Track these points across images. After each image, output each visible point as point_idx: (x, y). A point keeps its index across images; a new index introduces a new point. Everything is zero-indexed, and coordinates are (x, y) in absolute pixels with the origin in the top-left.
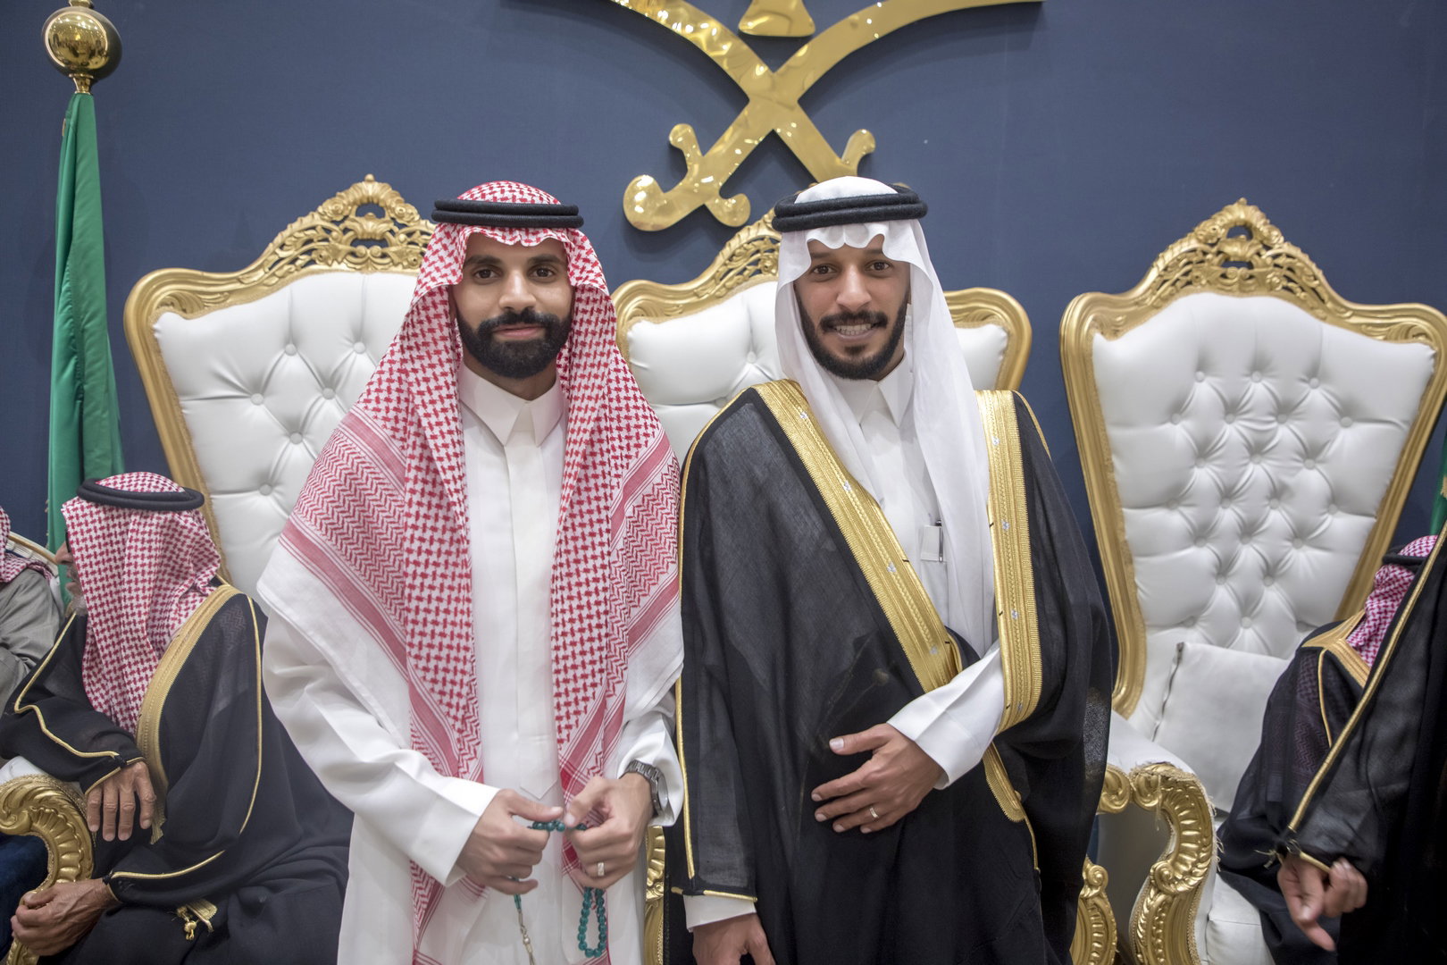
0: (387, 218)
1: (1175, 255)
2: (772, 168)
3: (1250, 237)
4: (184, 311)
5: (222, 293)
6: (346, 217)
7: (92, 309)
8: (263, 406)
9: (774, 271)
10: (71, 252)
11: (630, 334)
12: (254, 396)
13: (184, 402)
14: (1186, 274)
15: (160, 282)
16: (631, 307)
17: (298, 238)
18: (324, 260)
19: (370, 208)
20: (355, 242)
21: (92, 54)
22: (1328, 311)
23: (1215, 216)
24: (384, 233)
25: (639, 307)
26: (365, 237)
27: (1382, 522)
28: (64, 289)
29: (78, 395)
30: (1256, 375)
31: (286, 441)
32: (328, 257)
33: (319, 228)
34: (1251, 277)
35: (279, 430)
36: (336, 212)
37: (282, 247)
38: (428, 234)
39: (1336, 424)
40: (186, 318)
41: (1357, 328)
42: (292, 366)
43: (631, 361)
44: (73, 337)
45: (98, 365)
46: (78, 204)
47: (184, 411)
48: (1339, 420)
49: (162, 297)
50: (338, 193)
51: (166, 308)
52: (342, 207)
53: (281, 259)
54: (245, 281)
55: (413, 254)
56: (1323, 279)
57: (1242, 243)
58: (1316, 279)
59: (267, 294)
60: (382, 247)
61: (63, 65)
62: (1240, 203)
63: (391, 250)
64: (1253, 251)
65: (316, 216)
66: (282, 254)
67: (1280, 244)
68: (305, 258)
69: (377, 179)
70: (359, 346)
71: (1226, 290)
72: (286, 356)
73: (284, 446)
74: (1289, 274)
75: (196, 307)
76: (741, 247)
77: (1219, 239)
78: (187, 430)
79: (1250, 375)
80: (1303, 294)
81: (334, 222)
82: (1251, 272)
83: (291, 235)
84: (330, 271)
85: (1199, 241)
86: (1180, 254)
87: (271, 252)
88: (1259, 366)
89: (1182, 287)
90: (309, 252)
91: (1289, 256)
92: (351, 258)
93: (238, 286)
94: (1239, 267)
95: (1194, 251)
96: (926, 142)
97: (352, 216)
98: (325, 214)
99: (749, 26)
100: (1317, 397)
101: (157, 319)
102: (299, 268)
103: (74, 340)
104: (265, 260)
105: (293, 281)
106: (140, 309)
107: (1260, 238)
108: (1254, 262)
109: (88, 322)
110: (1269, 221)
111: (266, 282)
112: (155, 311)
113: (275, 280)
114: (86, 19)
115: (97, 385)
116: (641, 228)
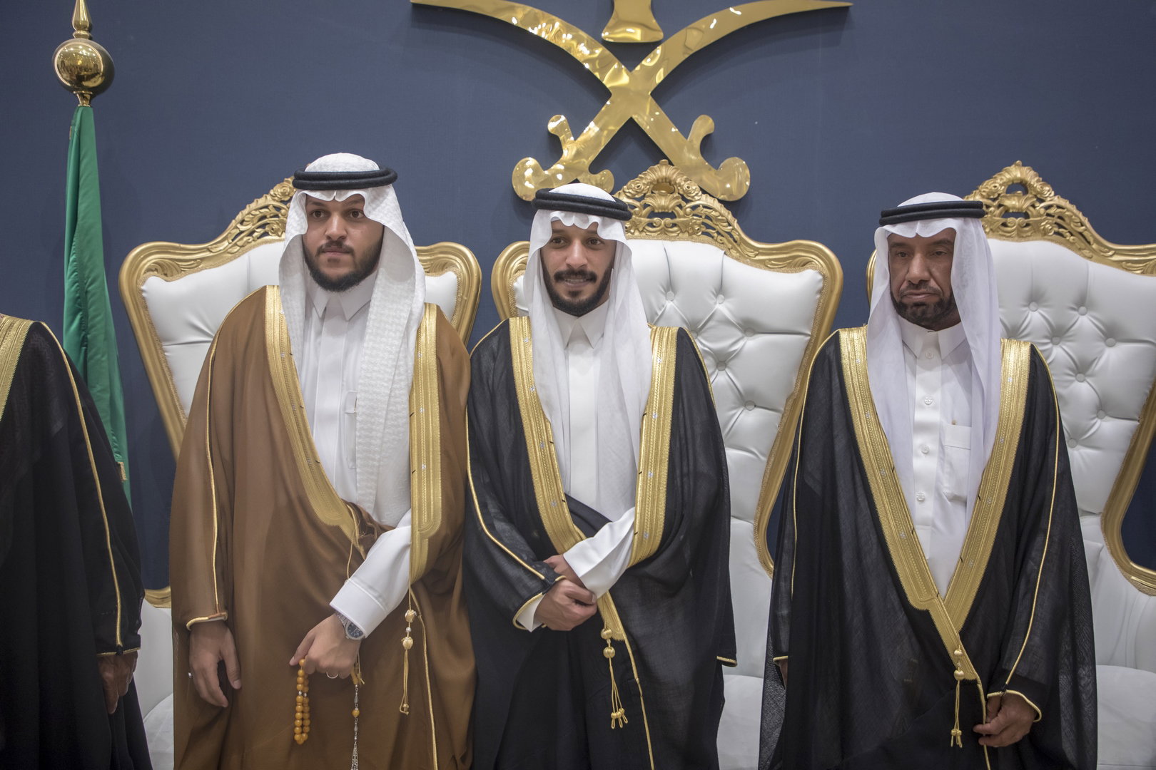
2: (632, 148)
3: (1026, 192)
4: (166, 275)
5: (195, 260)
7: (93, 275)
9: (632, 231)
10: (77, 231)
11: (515, 285)
13: (166, 346)
15: (147, 254)
16: (516, 263)
17: (255, 215)
18: (275, 232)
21: (93, 76)
22: (1094, 251)
23: (996, 176)
25: (522, 263)
27: (1145, 424)
28: (71, 259)
29: (83, 342)
30: (1033, 306)
32: (278, 230)
33: (271, 207)
34: (1027, 225)
36: (284, 194)
37: (242, 222)
39: (1102, 344)
40: (167, 281)
41: (1119, 264)
43: (517, 305)
44: (79, 298)
45: (100, 317)
46: (81, 191)
47: (166, 354)
48: (1105, 341)
49: (148, 264)
50: (286, 179)
51: (152, 273)
52: (289, 190)
53: (242, 232)
54: (213, 251)
56: (1088, 225)
57: (1018, 196)
58: (1082, 225)
59: (230, 259)
61: (69, 84)
62: (1018, 165)
64: (1028, 203)
65: (269, 197)
66: (242, 228)
67: (1052, 198)
68: (261, 231)
71: (1006, 236)
74: (1059, 221)
75: (175, 271)
77: (999, 195)
78: (169, 368)
79: (1028, 305)
80: (1072, 238)
81: (282, 202)
82: (1027, 220)
83: (249, 213)
85: (983, 197)
87: (234, 227)
88: (1035, 298)
90: (263, 226)
91: (1059, 207)
93: (208, 254)
94: (1017, 218)
98: (276, 195)
99: (609, 33)
100: (1085, 322)
101: (144, 282)
102: (256, 239)
103: (79, 300)
104: (230, 233)
105: (251, 248)
106: (132, 272)
107: (1034, 193)
108: (1030, 213)
109: (90, 285)
110: (1041, 179)
111: (229, 250)
112: (142, 275)
113: (237, 249)
114: (86, 48)
115: (97, 334)
116: (527, 199)
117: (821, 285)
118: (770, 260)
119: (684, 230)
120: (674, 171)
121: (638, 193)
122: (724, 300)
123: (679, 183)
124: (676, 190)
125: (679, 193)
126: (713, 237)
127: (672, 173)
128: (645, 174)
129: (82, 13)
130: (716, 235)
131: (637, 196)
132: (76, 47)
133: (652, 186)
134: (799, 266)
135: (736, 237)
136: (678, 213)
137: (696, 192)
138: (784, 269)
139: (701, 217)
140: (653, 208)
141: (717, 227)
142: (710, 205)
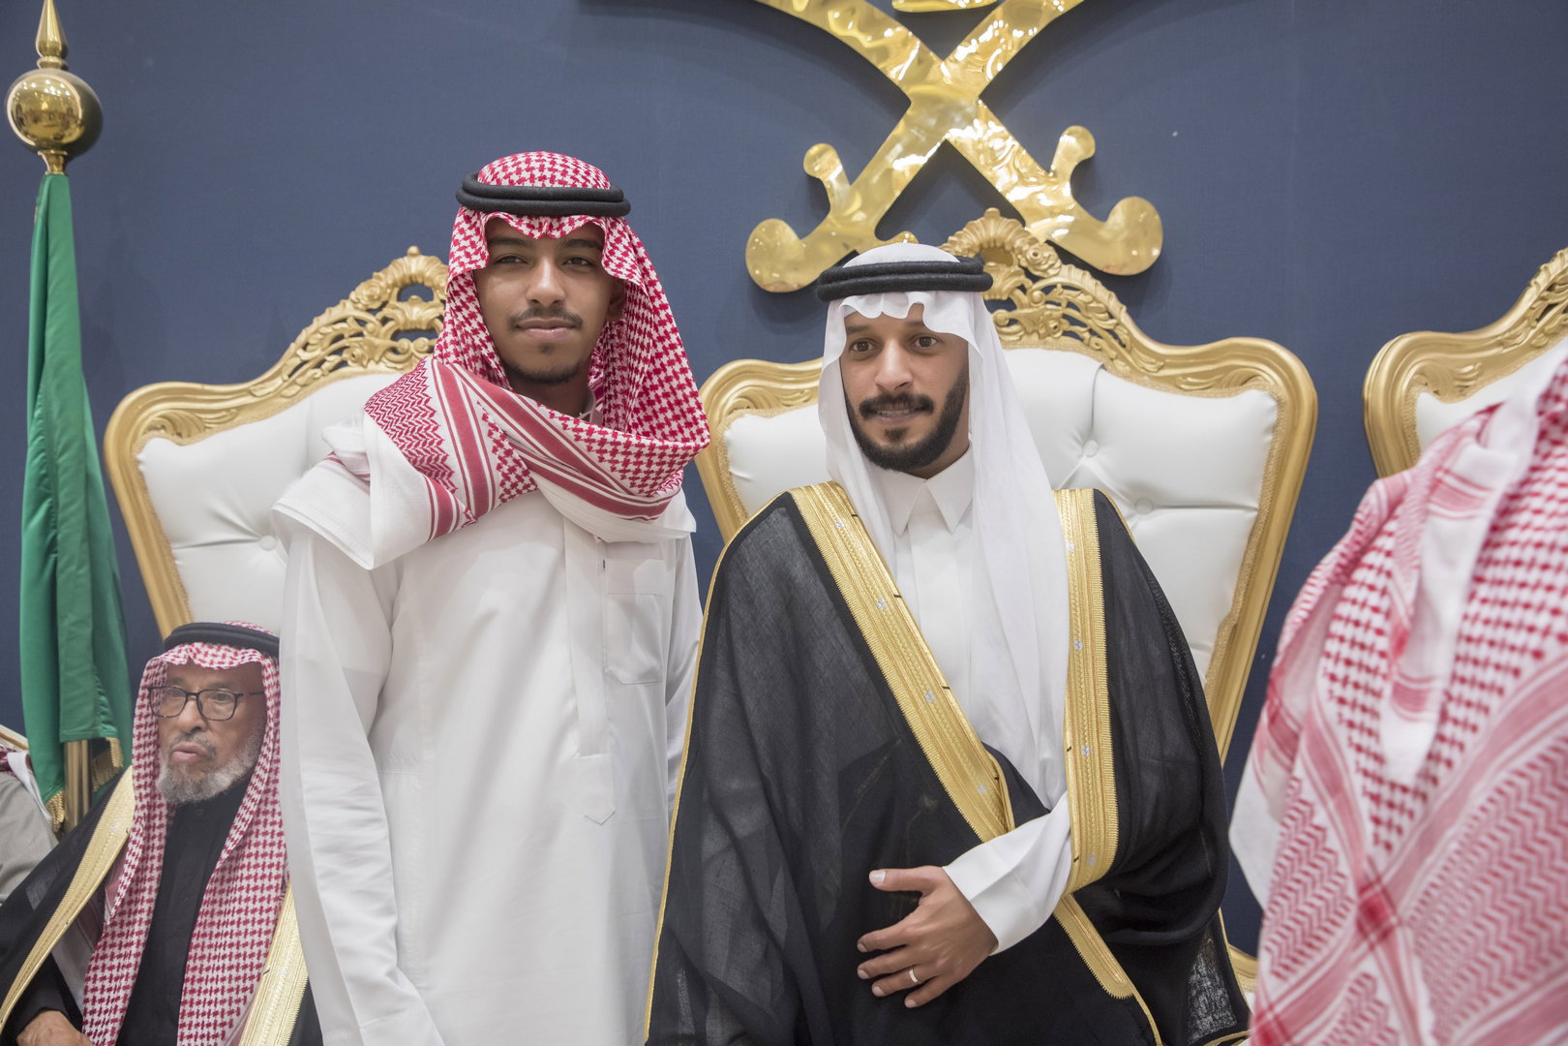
0: (436, 301)
4: (180, 435)
5: (228, 410)
6: (384, 304)
7: (64, 440)
8: (274, 552)
10: (44, 370)
11: (728, 434)
12: (264, 539)
13: (178, 551)
15: (149, 402)
16: (731, 397)
17: (324, 334)
18: (358, 360)
19: (414, 289)
20: (396, 336)
21: (67, 124)
24: (433, 319)
25: (741, 397)
26: (409, 327)
28: (38, 412)
29: (49, 547)
32: (363, 356)
33: (350, 320)
36: (371, 298)
37: (305, 347)
40: (180, 445)
43: (732, 470)
44: (45, 476)
45: (73, 508)
46: (50, 310)
47: (177, 562)
49: (151, 419)
50: (375, 274)
51: (156, 433)
52: (379, 291)
54: (258, 394)
59: (285, 407)
60: (429, 339)
61: (30, 141)
65: (348, 304)
68: (335, 359)
69: (423, 252)
75: (194, 429)
78: (182, 586)
81: (369, 311)
83: (317, 331)
84: (364, 374)
87: (294, 354)
90: (339, 352)
92: (391, 355)
93: (249, 400)
96: (1175, 134)
97: (393, 302)
98: (359, 302)
101: (143, 447)
102: (326, 373)
103: (46, 480)
104: (285, 365)
105: (318, 387)
106: (121, 434)
109: (61, 455)
111: (285, 392)
112: (140, 437)
113: (295, 389)
114: (56, 83)
115: (70, 533)
116: (771, 289)
117: (1273, 418)
118: (1185, 376)
119: (1030, 329)
120: (1010, 226)
122: (1098, 449)
123: (1020, 248)
124: (1015, 261)
125: (1020, 266)
126: (1082, 340)
127: (1007, 230)
128: (960, 236)
129: (50, 30)
130: (1087, 335)
132: (40, 82)
134: (1235, 385)
135: (1123, 337)
136: (1019, 300)
137: (1050, 262)
138: (1209, 391)
139: (1059, 305)
141: (1089, 322)
142: (1076, 283)
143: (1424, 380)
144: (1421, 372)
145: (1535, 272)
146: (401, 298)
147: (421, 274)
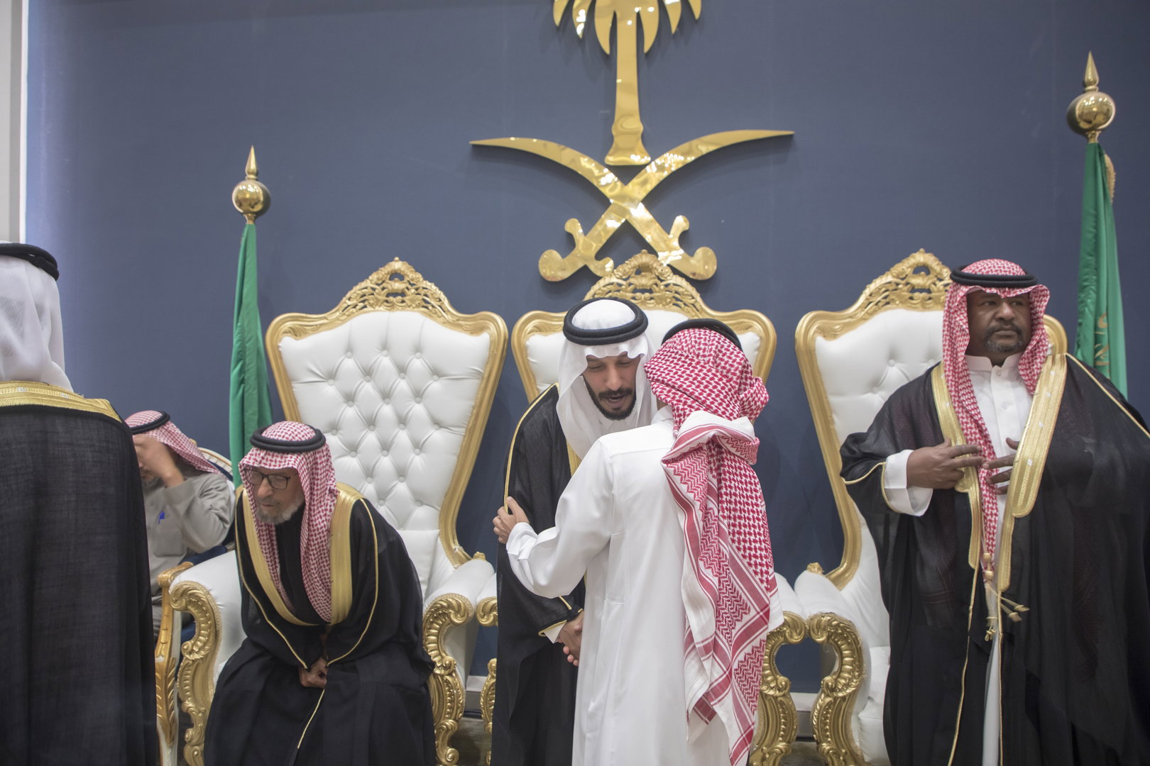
0: (405, 281)
1: (877, 285)
2: (626, 241)
3: (928, 273)
4: (296, 335)
5: (316, 325)
6: (383, 282)
7: (249, 336)
8: (334, 387)
11: (528, 343)
12: (329, 381)
13: (294, 385)
14: (886, 298)
15: (284, 321)
16: (530, 327)
17: (358, 294)
18: (371, 305)
19: (396, 275)
20: (388, 295)
21: (256, 204)
23: (905, 261)
24: (403, 290)
25: (534, 327)
26: (394, 292)
28: (239, 324)
29: (242, 382)
31: (345, 405)
32: (373, 304)
33: (369, 288)
34: (930, 299)
35: (341, 399)
36: (378, 279)
37: (349, 299)
38: (427, 289)
40: (297, 340)
42: (349, 364)
43: (529, 358)
44: (241, 351)
45: (252, 365)
46: (246, 280)
47: (294, 390)
49: (285, 328)
50: (380, 269)
51: (287, 334)
52: (382, 276)
54: (330, 319)
55: (418, 300)
57: (922, 276)
59: (340, 325)
60: (402, 297)
61: (241, 211)
62: (922, 252)
63: (406, 299)
64: (930, 282)
65: (368, 281)
68: (361, 305)
69: (401, 259)
70: (385, 352)
71: (914, 308)
72: (346, 359)
73: (343, 408)
75: (302, 333)
76: (600, 289)
78: (295, 399)
79: (924, 362)
81: (377, 284)
82: (929, 295)
83: (355, 293)
84: (374, 311)
85: (894, 277)
86: (881, 285)
87: (345, 302)
89: (883, 306)
90: (363, 301)
92: (385, 304)
93: (325, 321)
94: (921, 293)
95: (890, 283)
96: (723, 221)
97: (387, 281)
98: (373, 280)
99: (611, 159)
101: (280, 340)
102: (358, 310)
103: (241, 353)
104: (341, 306)
105: (354, 317)
106: (273, 335)
107: (935, 274)
108: (931, 290)
109: (247, 342)
110: (941, 263)
111: (340, 318)
112: (280, 336)
113: (345, 317)
114: (253, 186)
115: (251, 376)
116: (549, 280)
117: (758, 345)
120: (652, 258)
121: (624, 275)
123: (655, 268)
124: (653, 272)
125: (655, 275)
126: (680, 307)
127: (650, 259)
128: (630, 261)
129: (252, 164)
130: (683, 306)
131: (624, 277)
132: (247, 187)
133: (635, 270)
134: (743, 330)
135: (698, 307)
136: (654, 289)
137: (669, 274)
139: (671, 292)
140: (636, 285)
141: (684, 300)
142: (679, 283)
143: (820, 331)
144: (818, 328)
145: (864, 288)
146: (390, 279)
147: (400, 269)
